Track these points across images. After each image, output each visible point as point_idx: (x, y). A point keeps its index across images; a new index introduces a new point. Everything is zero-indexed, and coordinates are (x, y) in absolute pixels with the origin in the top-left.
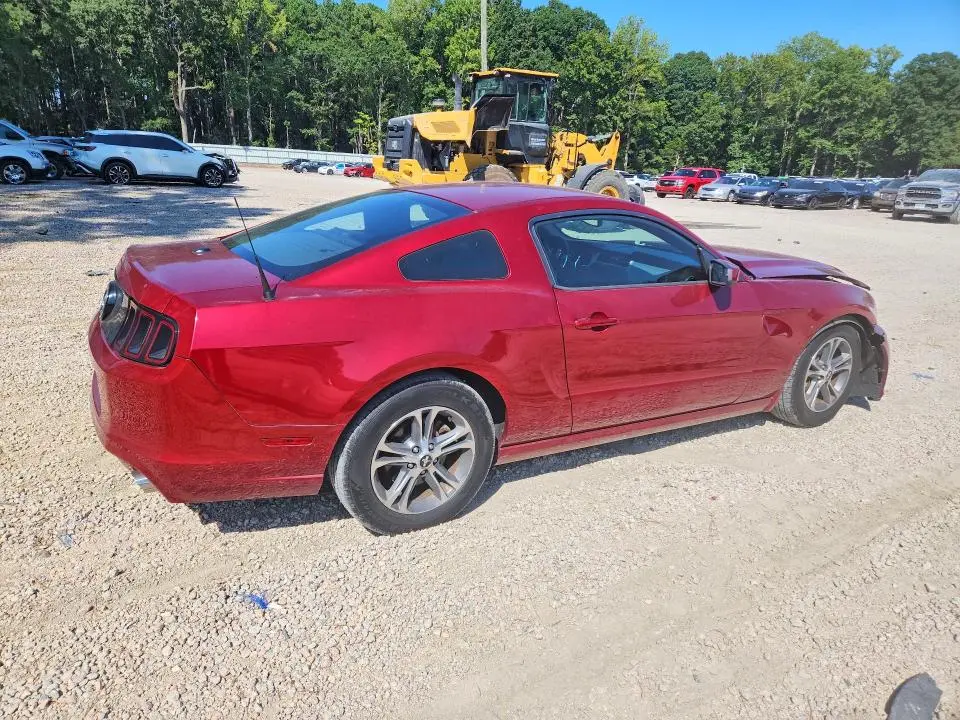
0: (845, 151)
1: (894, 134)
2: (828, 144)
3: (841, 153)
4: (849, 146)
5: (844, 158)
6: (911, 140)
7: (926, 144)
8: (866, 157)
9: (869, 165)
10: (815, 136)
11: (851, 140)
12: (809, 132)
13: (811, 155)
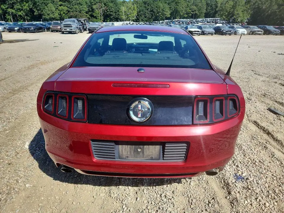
0: (20, 13)
1: (32, 8)
2: (14, 11)
3: (19, 14)
4: (20, 12)
5: (20, 16)
6: (38, 10)
7: (42, 11)
8: (27, 15)
9: (29, 18)
10: (8, 8)
11: (20, 10)
12: (5, 6)
13: (9, 15)
